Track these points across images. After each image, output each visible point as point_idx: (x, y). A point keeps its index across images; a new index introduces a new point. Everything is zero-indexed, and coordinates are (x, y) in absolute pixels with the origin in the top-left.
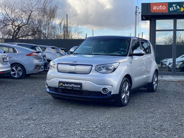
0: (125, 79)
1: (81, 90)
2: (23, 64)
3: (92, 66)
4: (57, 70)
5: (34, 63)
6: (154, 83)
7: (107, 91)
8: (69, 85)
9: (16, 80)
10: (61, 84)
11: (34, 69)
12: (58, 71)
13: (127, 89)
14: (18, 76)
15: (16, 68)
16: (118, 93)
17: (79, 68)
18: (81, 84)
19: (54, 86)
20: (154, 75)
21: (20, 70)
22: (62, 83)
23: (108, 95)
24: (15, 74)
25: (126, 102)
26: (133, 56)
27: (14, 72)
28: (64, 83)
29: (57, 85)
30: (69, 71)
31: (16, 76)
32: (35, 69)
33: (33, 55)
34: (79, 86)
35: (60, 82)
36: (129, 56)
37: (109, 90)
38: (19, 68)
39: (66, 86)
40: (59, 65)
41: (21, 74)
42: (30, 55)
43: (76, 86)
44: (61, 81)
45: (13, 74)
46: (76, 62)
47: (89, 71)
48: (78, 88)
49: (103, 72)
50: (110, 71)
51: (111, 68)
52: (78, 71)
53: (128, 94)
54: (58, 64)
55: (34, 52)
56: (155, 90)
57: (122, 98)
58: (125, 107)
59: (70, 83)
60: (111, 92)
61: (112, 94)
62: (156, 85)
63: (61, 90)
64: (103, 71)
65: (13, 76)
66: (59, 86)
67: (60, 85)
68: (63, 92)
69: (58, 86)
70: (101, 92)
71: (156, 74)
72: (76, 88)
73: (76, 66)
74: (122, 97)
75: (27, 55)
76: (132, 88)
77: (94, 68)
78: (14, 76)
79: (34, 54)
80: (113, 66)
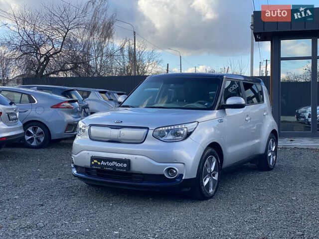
0: (210, 150)
1: (128, 172)
2: (45, 123)
3: (148, 128)
4: (88, 137)
5: (65, 120)
6: (269, 155)
7: (174, 174)
8: (108, 163)
9: (33, 149)
10: (95, 161)
11: (64, 131)
12: (91, 138)
13: (213, 169)
14: (38, 142)
15: (35, 130)
16: (194, 176)
17: (126, 133)
18: (128, 162)
19: (83, 165)
20: (269, 140)
21: (40, 133)
22: (96, 159)
23: (177, 180)
24: (32, 140)
25: (211, 191)
26: (226, 110)
27: (31, 137)
28: (100, 159)
29: (88, 163)
30: (108, 138)
31: (34, 144)
32: (66, 130)
33: (63, 106)
34: (125, 165)
35: (93, 158)
36: (218, 109)
37: (179, 172)
38: (39, 130)
39: (102, 165)
40: (92, 129)
41: (42, 140)
42: (57, 106)
43: (121, 165)
44: (95, 156)
45: (29, 140)
46: (121, 122)
47: (142, 139)
48: (123, 168)
49: (168, 140)
50: (180, 137)
51: (182, 132)
52: (123, 138)
53: (216, 178)
54: (91, 125)
55: (65, 102)
56: (272, 167)
57: (203, 185)
58: (209, 200)
59: (111, 160)
60: (181, 175)
61: (183, 178)
62: (274, 157)
63: (96, 171)
64: (167, 138)
65: (29, 142)
66: (92, 165)
67: (93, 163)
68: (99, 176)
69: (89, 165)
70: (163, 175)
71: (273, 138)
72: (120, 168)
73: (120, 130)
74: (202, 183)
75: (52, 107)
76: (223, 167)
77: (151, 132)
78: (31, 143)
79: (64, 104)
80: (185, 129)
